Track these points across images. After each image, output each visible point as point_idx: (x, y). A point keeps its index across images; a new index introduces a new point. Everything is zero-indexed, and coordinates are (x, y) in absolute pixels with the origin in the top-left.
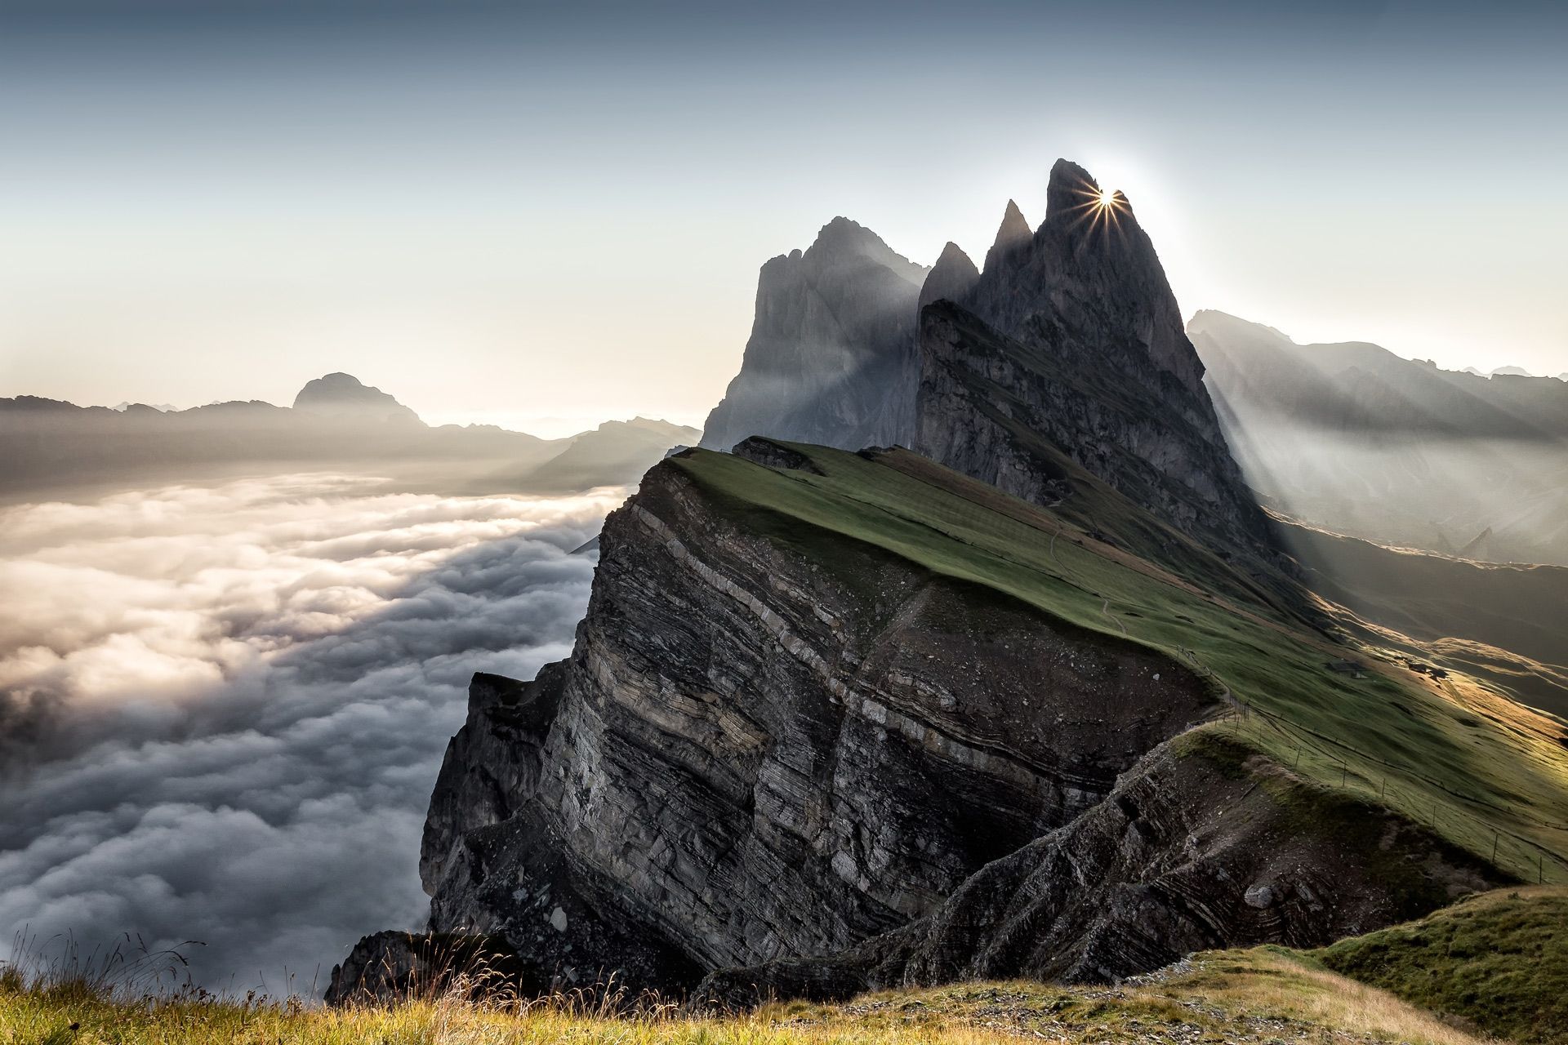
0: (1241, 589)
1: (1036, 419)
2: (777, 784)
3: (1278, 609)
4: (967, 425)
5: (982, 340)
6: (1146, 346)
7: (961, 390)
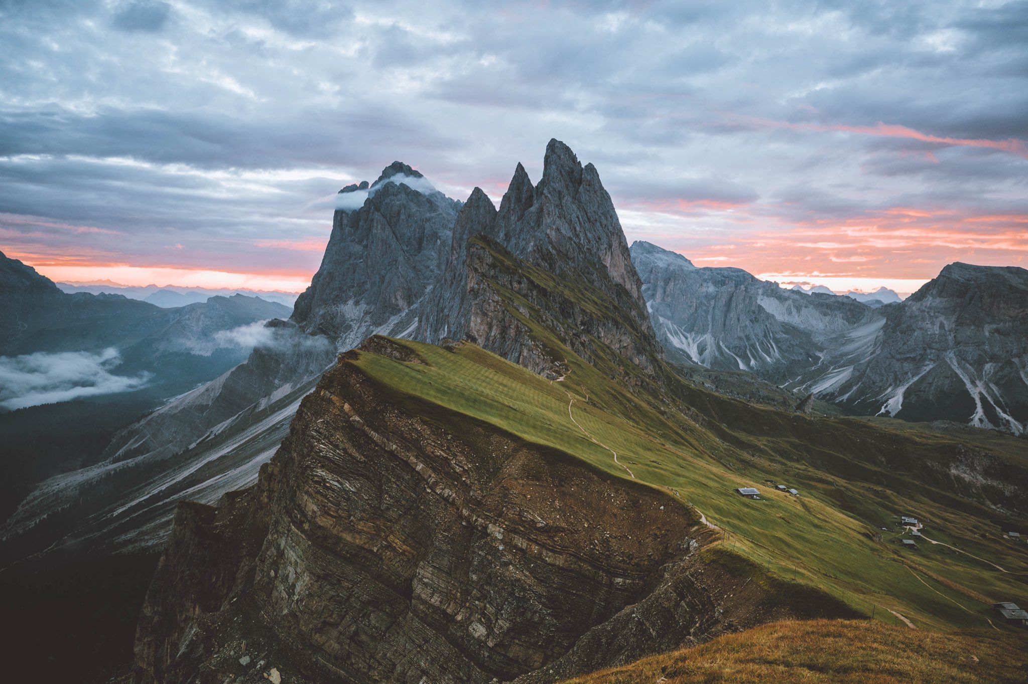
0: (674, 436)
1: (544, 319)
2: (428, 578)
3: (696, 449)
4: (500, 322)
5: (508, 263)
6: (607, 267)
7: (496, 298)
